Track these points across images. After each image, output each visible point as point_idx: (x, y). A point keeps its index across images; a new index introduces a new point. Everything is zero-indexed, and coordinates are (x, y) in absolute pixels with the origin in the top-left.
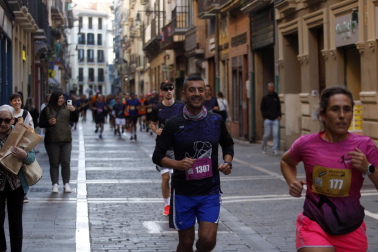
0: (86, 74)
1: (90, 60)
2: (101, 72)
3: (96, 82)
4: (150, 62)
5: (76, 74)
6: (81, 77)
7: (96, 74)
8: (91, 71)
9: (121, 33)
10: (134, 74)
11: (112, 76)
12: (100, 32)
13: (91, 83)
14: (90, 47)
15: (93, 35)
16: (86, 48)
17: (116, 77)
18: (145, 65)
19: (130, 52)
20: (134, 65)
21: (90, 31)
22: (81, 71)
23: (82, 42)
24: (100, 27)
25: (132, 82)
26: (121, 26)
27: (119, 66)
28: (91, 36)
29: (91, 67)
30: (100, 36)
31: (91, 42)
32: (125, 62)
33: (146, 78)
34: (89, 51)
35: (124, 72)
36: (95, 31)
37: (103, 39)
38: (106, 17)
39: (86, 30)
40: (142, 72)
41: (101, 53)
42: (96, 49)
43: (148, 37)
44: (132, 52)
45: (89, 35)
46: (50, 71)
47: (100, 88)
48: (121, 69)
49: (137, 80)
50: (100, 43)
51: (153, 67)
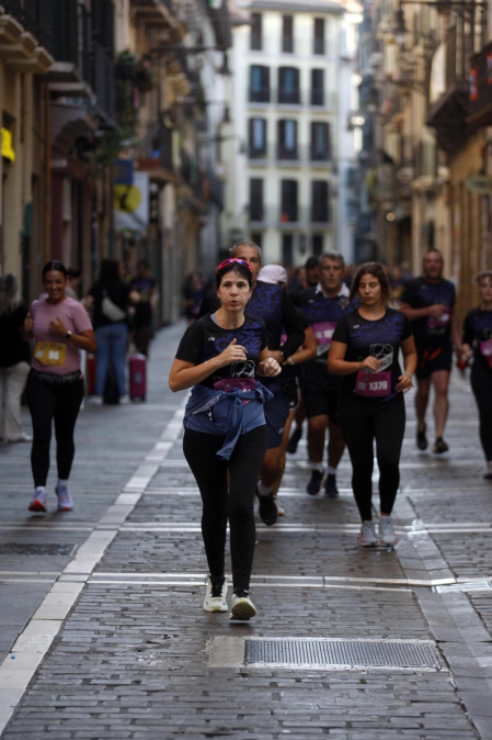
0: (272, 197)
1: (287, 153)
2: (321, 191)
3: (304, 224)
4: (449, 164)
5: (238, 197)
6: (256, 208)
7: (305, 198)
8: (290, 189)
9: (377, 67)
10: (408, 199)
11: (353, 205)
12: (319, 63)
13: (289, 226)
14: (288, 111)
15: (295, 72)
16: (272, 113)
17: (365, 208)
18: (436, 174)
19: (399, 127)
20: (408, 171)
21: (288, 61)
22: (256, 187)
23: (259, 94)
24: (319, 46)
25: (405, 225)
26: (377, 46)
27: (369, 174)
28: (289, 75)
29: (289, 174)
30: (317, 76)
31: (290, 96)
32: (387, 159)
33: (439, 213)
34: (282, 124)
35: (383, 194)
36: (304, 61)
37: (330, 85)
38: (339, 12)
39: (273, 57)
40: (431, 195)
41: (321, 131)
42: (305, 117)
43: (438, 86)
44: (407, 131)
45: (283, 71)
46: (121, 189)
47: (318, 241)
48: (375, 181)
49: (417, 220)
50: (318, 97)
51: (456, 182)
